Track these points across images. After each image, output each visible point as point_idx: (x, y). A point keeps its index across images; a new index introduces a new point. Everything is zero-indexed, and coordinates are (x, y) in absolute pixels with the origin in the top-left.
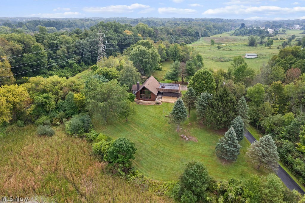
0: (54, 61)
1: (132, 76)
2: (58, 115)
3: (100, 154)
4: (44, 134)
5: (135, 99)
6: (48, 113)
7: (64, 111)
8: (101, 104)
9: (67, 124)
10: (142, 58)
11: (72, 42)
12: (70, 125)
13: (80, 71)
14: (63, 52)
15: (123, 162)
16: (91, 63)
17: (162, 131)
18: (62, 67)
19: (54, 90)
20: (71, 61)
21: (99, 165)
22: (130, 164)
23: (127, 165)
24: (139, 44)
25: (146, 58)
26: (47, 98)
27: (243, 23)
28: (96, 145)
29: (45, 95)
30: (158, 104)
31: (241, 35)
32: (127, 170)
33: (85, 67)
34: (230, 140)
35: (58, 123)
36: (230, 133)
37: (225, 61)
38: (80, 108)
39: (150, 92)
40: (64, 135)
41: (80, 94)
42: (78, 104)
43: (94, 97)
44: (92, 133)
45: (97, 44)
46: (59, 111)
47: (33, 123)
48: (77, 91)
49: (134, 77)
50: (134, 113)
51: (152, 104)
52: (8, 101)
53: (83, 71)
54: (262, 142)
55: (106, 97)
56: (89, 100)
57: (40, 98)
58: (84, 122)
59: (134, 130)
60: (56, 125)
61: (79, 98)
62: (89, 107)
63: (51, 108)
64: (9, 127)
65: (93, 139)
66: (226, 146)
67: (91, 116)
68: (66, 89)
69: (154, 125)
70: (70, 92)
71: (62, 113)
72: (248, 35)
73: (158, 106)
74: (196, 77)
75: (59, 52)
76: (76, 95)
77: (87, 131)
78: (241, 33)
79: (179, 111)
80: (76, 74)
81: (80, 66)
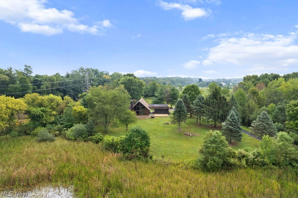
2: (55, 128)
3: (112, 147)
4: (43, 139)
6: (44, 125)
10: (129, 86)
11: (56, 80)
17: (165, 133)
19: (50, 106)
23: (145, 150)
25: (134, 85)
27: (200, 78)
29: (42, 108)
30: (153, 117)
31: (201, 86)
32: (145, 155)
34: (234, 122)
35: (57, 132)
36: (232, 116)
39: (144, 108)
42: (76, 116)
44: (98, 135)
46: (57, 124)
47: (29, 134)
52: (7, 108)
54: (260, 118)
57: (37, 111)
58: (88, 128)
65: (99, 140)
66: (231, 127)
69: (155, 130)
71: (59, 126)
72: (206, 86)
73: (153, 119)
74: (186, 90)
76: (75, 108)
77: (91, 135)
78: (200, 85)
79: (181, 109)
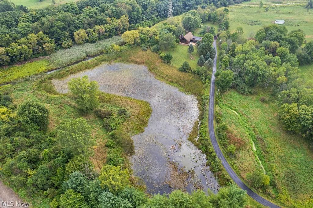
0: (144, 15)
1: (181, 31)
2: (148, 44)
3: (161, 58)
4: (144, 50)
5: (180, 42)
6: (145, 43)
7: (151, 43)
8: (164, 42)
9: (152, 48)
11: (155, 3)
12: (153, 48)
13: (157, 23)
14: (149, 10)
15: (168, 60)
16: (164, 17)
18: (148, 19)
19: (147, 34)
20: (153, 16)
21: (161, 60)
22: (170, 61)
23: (169, 61)
24: (189, 13)
26: (144, 37)
28: (161, 55)
29: (144, 35)
33: (160, 20)
34: (201, 59)
35: (148, 47)
36: (202, 57)
37: (254, 25)
38: (157, 42)
39: (186, 40)
40: (150, 51)
41: (157, 37)
42: (156, 41)
43: (162, 39)
44: (160, 52)
45: (169, 5)
46: (149, 43)
47: (140, 46)
48: (156, 35)
49: (181, 32)
50: (176, 47)
51: (186, 45)
53: (159, 22)
55: (167, 40)
56: (160, 40)
57: (142, 36)
58: (158, 48)
59: (175, 54)
60: (147, 48)
61: (157, 39)
62: (160, 43)
63: (146, 41)
64: (132, 46)
67: (160, 46)
68: (152, 34)
69: (183, 53)
70: (154, 35)
71: (150, 44)
74: (205, 36)
75: (147, 10)
76: (156, 37)
77: (158, 51)
79: (191, 48)
80: (155, 24)
81: (157, 19)
